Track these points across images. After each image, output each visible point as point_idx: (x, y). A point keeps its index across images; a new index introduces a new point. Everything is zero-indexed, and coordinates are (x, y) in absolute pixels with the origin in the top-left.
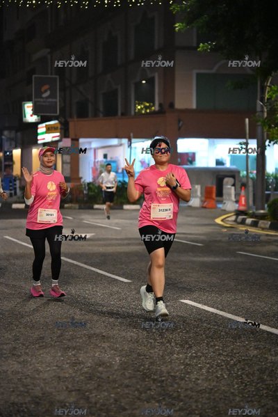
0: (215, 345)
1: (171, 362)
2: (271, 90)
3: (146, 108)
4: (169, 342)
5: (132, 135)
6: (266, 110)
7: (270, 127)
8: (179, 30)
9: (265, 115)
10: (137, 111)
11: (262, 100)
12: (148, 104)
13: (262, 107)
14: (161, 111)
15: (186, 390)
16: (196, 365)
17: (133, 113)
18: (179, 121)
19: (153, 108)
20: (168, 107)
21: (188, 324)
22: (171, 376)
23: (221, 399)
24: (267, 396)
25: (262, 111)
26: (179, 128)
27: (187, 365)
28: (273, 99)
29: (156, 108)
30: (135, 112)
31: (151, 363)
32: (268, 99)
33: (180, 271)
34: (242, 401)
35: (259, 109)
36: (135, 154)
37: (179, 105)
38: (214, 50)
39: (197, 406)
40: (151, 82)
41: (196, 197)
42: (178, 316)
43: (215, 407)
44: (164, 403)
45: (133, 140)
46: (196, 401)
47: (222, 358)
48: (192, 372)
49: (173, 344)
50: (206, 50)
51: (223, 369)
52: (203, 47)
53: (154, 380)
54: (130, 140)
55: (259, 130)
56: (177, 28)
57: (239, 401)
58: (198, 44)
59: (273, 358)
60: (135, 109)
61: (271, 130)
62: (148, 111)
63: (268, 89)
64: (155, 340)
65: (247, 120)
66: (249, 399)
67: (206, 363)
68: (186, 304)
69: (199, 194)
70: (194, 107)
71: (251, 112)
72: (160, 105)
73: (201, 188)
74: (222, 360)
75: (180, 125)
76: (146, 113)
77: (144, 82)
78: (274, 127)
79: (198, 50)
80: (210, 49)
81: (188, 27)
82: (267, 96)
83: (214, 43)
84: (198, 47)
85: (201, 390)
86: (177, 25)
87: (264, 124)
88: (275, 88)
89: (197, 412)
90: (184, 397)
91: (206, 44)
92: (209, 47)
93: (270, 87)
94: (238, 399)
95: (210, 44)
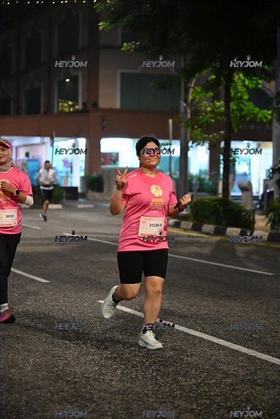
1: (85, 363)
2: (195, 91)
3: (71, 106)
4: (85, 343)
5: (54, 133)
6: (189, 111)
7: (193, 128)
8: (103, 29)
9: (189, 116)
10: (60, 109)
11: (186, 101)
12: (70, 103)
13: (186, 108)
14: (85, 111)
15: (100, 391)
16: (111, 366)
17: (56, 111)
18: (103, 120)
19: (77, 107)
20: (92, 106)
22: (85, 377)
23: (134, 400)
24: (181, 397)
25: (186, 112)
26: (103, 128)
27: (102, 366)
28: (196, 101)
29: (79, 107)
30: (58, 111)
31: (65, 364)
32: (192, 100)
33: (99, 271)
34: (155, 402)
35: (182, 110)
37: (103, 104)
38: (140, 49)
39: (109, 408)
40: (75, 80)
42: (95, 317)
43: (128, 408)
45: (55, 139)
46: (109, 403)
47: (137, 359)
48: (107, 374)
49: (88, 345)
50: (130, 50)
51: (137, 370)
52: (127, 47)
53: (67, 381)
54: (52, 139)
55: (183, 130)
56: (101, 27)
57: (153, 403)
58: (123, 44)
59: (189, 359)
60: (58, 108)
61: (194, 131)
62: (72, 109)
63: (192, 90)
65: (171, 121)
66: (163, 400)
67: (121, 364)
70: (118, 106)
71: (174, 113)
72: (84, 104)
74: (138, 361)
75: (105, 123)
76: (70, 112)
77: (68, 80)
78: (197, 129)
79: (122, 49)
80: (134, 49)
81: (112, 26)
82: (190, 97)
83: (138, 43)
84: (122, 47)
85: (114, 392)
86: (100, 24)
87: (187, 125)
88: (198, 89)
89: (109, 413)
90: (97, 398)
91: (130, 44)
92: (133, 47)
93: (194, 88)
94: (151, 400)
95: (133, 44)
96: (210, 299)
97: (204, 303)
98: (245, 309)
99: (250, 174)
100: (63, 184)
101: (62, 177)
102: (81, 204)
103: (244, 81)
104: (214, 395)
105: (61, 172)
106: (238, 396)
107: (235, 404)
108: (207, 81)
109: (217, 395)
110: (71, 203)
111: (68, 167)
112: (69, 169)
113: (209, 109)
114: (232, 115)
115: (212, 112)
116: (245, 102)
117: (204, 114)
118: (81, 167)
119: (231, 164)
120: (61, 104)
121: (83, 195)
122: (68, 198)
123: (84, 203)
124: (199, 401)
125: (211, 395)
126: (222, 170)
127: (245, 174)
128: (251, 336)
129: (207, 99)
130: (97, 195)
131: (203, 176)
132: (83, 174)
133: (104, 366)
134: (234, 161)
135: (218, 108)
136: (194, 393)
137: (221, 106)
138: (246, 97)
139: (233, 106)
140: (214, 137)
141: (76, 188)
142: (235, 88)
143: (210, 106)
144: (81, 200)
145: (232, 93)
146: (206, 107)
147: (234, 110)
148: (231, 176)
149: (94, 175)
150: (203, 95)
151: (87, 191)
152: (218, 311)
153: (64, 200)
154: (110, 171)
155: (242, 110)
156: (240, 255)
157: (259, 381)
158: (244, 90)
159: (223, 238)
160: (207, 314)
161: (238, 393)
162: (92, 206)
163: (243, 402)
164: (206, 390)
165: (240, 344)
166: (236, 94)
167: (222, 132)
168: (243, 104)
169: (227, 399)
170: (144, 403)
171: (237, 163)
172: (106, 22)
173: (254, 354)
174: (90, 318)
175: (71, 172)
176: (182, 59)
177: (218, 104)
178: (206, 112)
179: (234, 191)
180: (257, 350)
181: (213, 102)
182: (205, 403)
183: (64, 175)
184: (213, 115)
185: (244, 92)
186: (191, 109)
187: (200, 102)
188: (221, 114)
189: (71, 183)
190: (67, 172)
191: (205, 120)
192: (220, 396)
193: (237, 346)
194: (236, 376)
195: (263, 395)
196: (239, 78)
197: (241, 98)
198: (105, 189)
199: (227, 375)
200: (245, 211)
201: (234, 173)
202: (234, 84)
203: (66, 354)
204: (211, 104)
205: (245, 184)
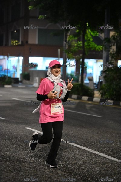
0: (39, 147)
1: (19, 154)
2: (70, 37)
3: (16, 43)
4: (19, 146)
5: (9, 54)
6: (67, 46)
7: (69, 53)
8: (31, 9)
9: (67, 48)
11: (66, 41)
12: (16, 41)
13: (66, 44)
14: (22, 45)
15: (24, 167)
16: (30, 156)
18: (30, 49)
20: (25, 43)
21: (28, 138)
22: (19, 161)
23: (39, 171)
24: (59, 170)
25: (66, 46)
26: (30, 52)
27: (26, 156)
28: (70, 41)
29: (20, 43)
30: (11, 45)
31: (10, 155)
32: (69, 41)
33: (27, 115)
35: (64, 45)
36: (10, 63)
37: (30, 42)
38: (46, 18)
39: (29, 174)
40: (18, 31)
41: (36, 82)
42: (24, 135)
43: (37, 174)
44: (14, 173)
45: (9, 57)
46: (28, 172)
47: (42, 153)
48: (28, 159)
49: (20, 147)
50: (42, 19)
51: (41, 158)
52: (41, 17)
53: (11, 162)
55: (64, 54)
56: (30, 9)
58: (39, 16)
59: (64, 153)
61: (69, 54)
62: (17, 44)
63: (68, 37)
64: (13, 145)
65: (59, 50)
66: (52, 171)
67: (34, 155)
68: (28, 129)
69: (38, 81)
70: (37, 43)
71: (61, 46)
72: (22, 42)
73: (39, 79)
75: (31, 50)
76: (16, 45)
77: (15, 31)
78: (70, 54)
79: (39, 18)
80: (44, 18)
81: (34, 8)
82: (68, 40)
83: (46, 16)
84: (39, 17)
85: (31, 167)
86: (30, 7)
87: (66, 52)
88: (71, 36)
89: (28, 177)
90: (23, 170)
91: (42, 16)
92: (44, 17)
93: (69, 36)
94: (47, 171)
95: (44, 16)
96: (74, 127)
97: (71, 129)
98: (89, 131)
99: (93, 73)
100: (12, 77)
101: (12, 74)
102: (20, 85)
103: (91, 33)
104: (74, 169)
105: (12, 71)
106: (84, 169)
107: (83, 173)
108: (75, 33)
109: (75, 169)
110: (16, 85)
111: (15, 69)
112: (15, 70)
113: (75, 45)
114: (85, 48)
115: (77, 46)
116: (91, 42)
117: (73, 47)
118: (20, 69)
119: (85, 69)
120: (12, 42)
121: (21, 82)
122: (15, 83)
123: (21, 85)
124: (67, 171)
125: (72, 169)
126: (81, 72)
127: (91, 74)
128: (91, 144)
129: (75, 41)
130: (27, 82)
131: (73, 74)
132: (21, 72)
133: (27, 156)
134: (86, 68)
135: (79, 45)
136: (65, 168)
137: (81, 44)
138: (91, 40)
139: (86, 44)
140: (78, 57)
141: (18, 79)
142: (87, 36)
143: (76, 44)
144: (20, 84)
145: (86, 38)
146: (74, 44)
147: (86, 46)
148: (85, 74)
149: (26, 73)
150: (73, 39)
151: (23, 80)
152: (77, 133)
153: (13, 84)
154: (33, 71)
155: (89, 46)
156: (87, 108)
157: (93, 163)
158: (91, 37)
159: (81, 101)
160: (72, 134)
161: (84, 168)
162: (24, 86)
163: (86, 172)
164: (70, 167)
165: (86, 147)
166: (87, 38)
167: (81, 55)
168: (90, 43)
169: (79, 170)
170: (44, 172)
171: (87, 69)
172: (32, 6)
173: (91, 151)
174: (22, 135)
175: (16, 71)
176: (64, 23)
177: (79, 43)
178: (74, 46)
179: (86, 81)
180: (93, 149)
181: (77, 42)
182: (70, 172)
183: (13, 72)
184: (77, 48)
185: (91, 38)
186: (68, 45)
187: (72, 42)
188: (81, 47)
189: (16, 76)
190: (14, 72)
191: (74, 50)
192: (76, 169)
193: (84, 148)
194: (83, 160)
195: (95, 169)
196: (89, 32)
197: (89, 40)
198: (31, 79)
199: (80, 160)
200: (90, 89)
201: (86, 72)
202: (86, 34)
203: (10, 151)
204: (76, 43)
205: (91, 78)
